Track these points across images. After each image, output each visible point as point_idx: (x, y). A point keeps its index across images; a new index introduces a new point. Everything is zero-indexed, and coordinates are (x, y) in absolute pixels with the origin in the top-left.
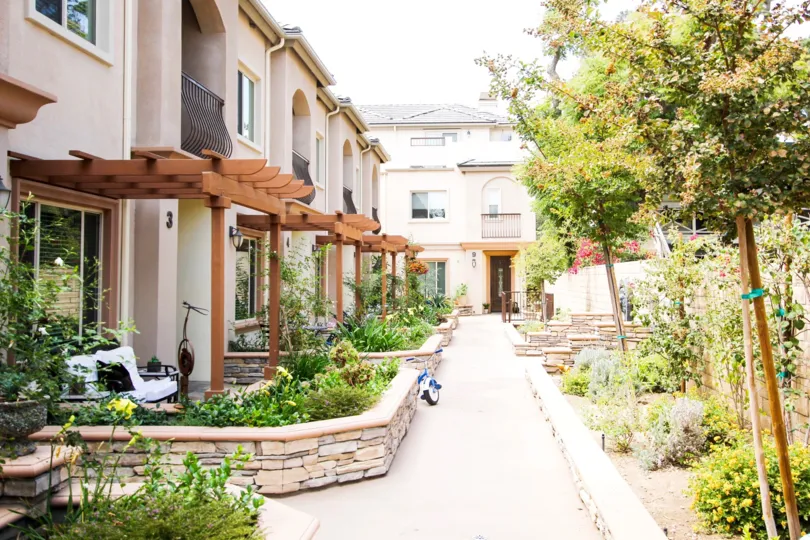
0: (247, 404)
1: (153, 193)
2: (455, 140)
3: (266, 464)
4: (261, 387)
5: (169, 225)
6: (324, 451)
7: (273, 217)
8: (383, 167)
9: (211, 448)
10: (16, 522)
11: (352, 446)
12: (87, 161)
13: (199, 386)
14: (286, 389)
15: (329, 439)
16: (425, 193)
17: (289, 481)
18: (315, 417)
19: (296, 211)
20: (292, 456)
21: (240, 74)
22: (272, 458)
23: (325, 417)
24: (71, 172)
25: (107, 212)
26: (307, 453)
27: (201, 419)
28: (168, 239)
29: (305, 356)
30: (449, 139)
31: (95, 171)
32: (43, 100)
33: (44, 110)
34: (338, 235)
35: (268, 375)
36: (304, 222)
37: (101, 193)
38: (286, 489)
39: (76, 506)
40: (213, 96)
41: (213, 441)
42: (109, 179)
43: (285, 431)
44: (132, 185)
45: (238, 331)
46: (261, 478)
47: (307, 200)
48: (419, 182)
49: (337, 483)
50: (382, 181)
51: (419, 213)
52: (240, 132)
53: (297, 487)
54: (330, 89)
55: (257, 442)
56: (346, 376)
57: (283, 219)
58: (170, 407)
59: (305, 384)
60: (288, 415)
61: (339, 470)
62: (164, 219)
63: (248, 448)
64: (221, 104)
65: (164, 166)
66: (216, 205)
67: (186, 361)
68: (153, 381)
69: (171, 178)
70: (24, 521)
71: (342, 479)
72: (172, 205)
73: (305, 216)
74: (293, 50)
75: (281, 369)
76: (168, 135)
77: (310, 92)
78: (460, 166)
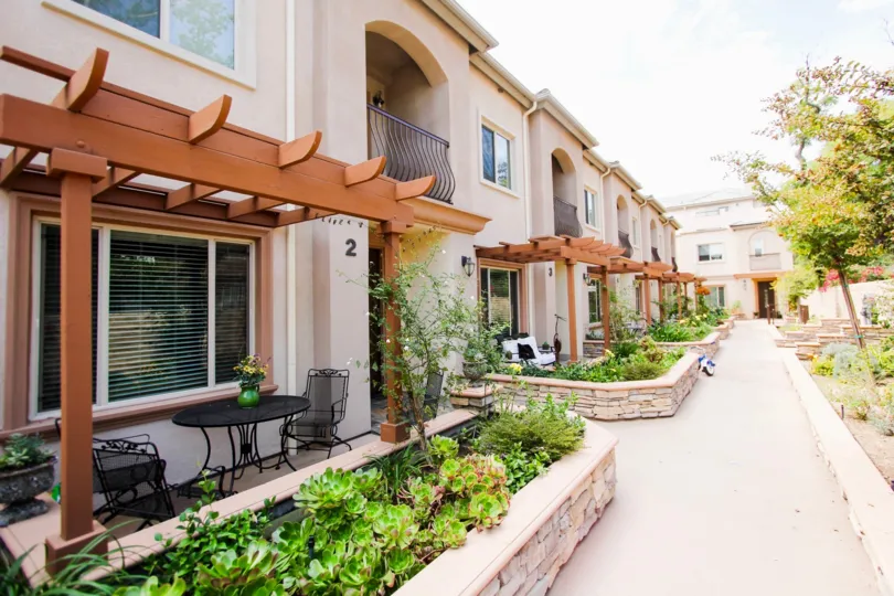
0: (588, 370)
1: (541, 259)
2: (727, 210)
3: (598, 403)
4: (598, 360)
5: (551, 275)
6: (632, 398)
7: (603, 267)
8: (677, 233)
9: (569, 391)
10: (474, 418)
11: (650, 398)
12: (507, 247)
13: (565, 358)
14: (612, 362)
15: (635, 392)
16: (708, 245)
17: (612, 413)
18: (628, 379)
19: (620, 262)
20: (613, 399)
21: (586, 192)
22: (602, 399)
23: (633, 379)
24: (500, 252)
25: (520, 270)
26: (622, 399)
27: (564, 376)
28: (550, 282)
29: (624, 344)
30: (723, 210)
31: (511, 251)
32: (487, 220)
33: (488, 224)
34: (646, 275)
35: (603, 353)
36: (625, 269)
37: (516, 261)
38: (610, 418)
39: (498, 414)
40: (572, 206)
41: (571, 388)
42: (518, 254)
43: (609, 385)
44: (530, 256)
45: (590, 329)
46: (596, 409)
47: (627, 255)
48: (703, 239)
49: (641, 418)
50: (678, 242)
51: (704, 258)
52: (587, 222)
53: (617, 417)
54: (640, 192)
55: (593, 390)
56: (648, 356)
57: (609, 268)
58: (550, 368)
59: (624, 360)
60: (610, 376)
61: (642, 410)
62: (548, 272)
63: (589, 393)
64: (576, 209)
65: (543, 245)
66: (569, 263)
67: (558, 345)
68: (545, 355)
69: (547, 251)
70: (477, 418)
71: (644, 416)
72: (552, 264)
73: (625, 265)
74: (615, 174)
75: (608, 351)
76: (548, 229)
77: (627, 195)
78: (731, 226)
